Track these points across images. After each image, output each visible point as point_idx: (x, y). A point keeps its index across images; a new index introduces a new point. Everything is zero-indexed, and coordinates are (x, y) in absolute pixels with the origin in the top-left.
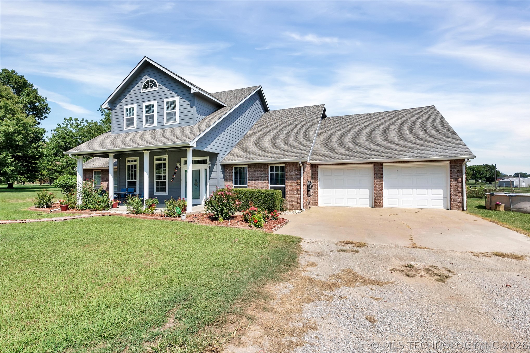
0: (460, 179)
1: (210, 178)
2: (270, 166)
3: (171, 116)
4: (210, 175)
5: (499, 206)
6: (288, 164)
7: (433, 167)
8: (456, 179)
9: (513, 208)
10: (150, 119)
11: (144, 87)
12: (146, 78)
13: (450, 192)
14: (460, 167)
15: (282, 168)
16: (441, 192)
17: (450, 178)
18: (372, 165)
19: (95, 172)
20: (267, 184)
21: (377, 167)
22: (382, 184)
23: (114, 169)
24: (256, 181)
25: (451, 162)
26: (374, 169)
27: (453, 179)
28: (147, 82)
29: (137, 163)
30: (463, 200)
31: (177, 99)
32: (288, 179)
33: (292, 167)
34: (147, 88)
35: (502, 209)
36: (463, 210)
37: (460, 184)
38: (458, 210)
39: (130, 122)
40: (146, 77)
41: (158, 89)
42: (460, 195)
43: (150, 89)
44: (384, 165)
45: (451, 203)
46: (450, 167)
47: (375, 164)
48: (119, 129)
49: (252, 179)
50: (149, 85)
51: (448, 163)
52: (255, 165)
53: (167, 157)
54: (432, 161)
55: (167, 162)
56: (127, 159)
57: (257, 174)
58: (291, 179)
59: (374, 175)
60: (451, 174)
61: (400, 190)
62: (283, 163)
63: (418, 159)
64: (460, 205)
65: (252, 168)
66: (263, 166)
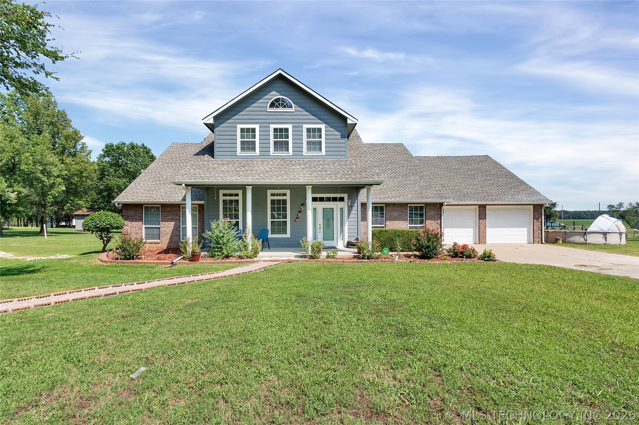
0: (540, 219)
1: (348, 218)
2: (409, 205)
3: (315, 145)
4: (349, 214)
5: (559, 239)
6: (427, 204)
7: (520, 209)
8: (538, 220)
9: (567, 241)
10: (281, 145)
11: (272, 105)
12: (274, 95)
13: (534, 229)
14: (540, 210)
15: (421, 208)
16: (525, 229)
17: (534, 219)
18: (477, 207)
19: (146, 208)
20: (407, 223)
21: (481, 209)
22: (486, 223)
23: (192, 204)
24: (395, 221)
25: (535, 206)
26: (479, 210)
27: (536, 219)
28: (277, 100)
29: (240, 198)
30: (542, 235)
31: (323, 126)
32: (428, 219)
33: (432, 207)
34: (277, 107)
35: (561, 242)
36: (542, 243)
37: (540, 223)
38: (539, 243)
39: (248, 146)
40: (274, 93)
41: (293, 111)
42: (540, 232)
43: (281, 109)
44: (487, 206)
45: (533, 238)
46: (534, 210)
47: (480, 206)
48: (229, 153)
49: (391, 219)
50: (279, 104)
51: (532, 206)
52: (394, 205)
53: (288, 192)
54: (522, 205)
55: (288, 198)
56: (221, 192)
57: (395, 214)
58: (431, 219)
59: (479, 215)
60: (534, 215)
61: (497, 229)
62: (423, 203)
63: (507, 203)
64: (540, 239)
65: (391, 207)
66: (403, 205)
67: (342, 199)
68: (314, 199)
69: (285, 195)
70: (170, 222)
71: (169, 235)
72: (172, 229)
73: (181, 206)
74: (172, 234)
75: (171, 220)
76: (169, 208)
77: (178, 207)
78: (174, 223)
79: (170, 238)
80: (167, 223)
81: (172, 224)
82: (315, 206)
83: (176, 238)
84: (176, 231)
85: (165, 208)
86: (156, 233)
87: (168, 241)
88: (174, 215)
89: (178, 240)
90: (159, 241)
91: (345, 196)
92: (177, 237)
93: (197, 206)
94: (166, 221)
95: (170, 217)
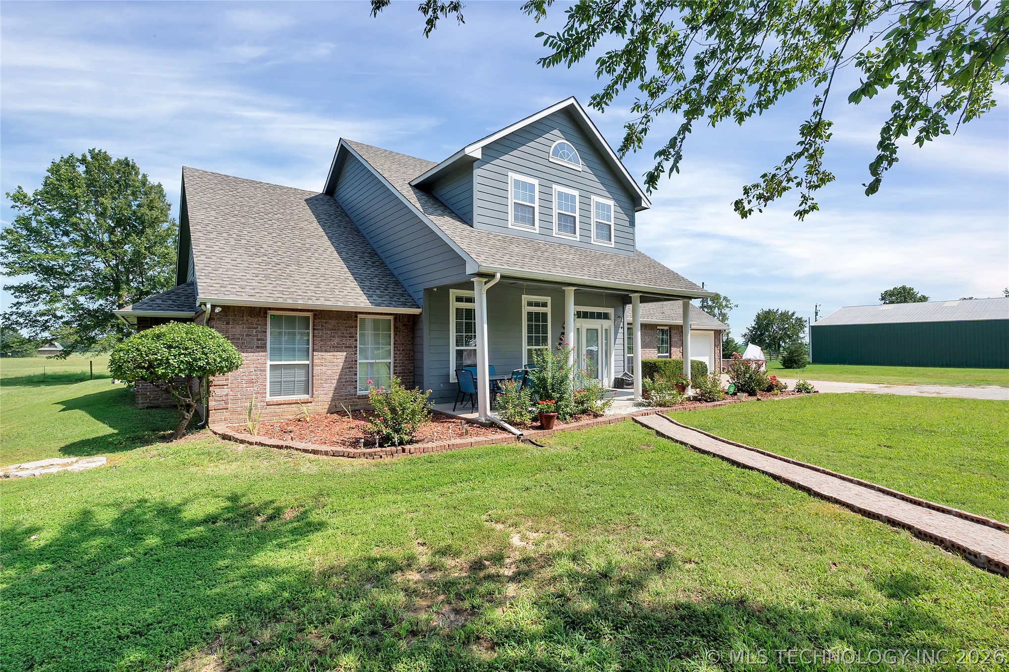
67: (606, 316)
68: (579, 315)
69: (544, 305)
70: (336, 353)
71: (333, 381)
72: (340, 368)
73: (360, 316)
74: (340, 379)
75: (337, 347)
76: (333, 322)
77: (354, 318)
78: (345, 353)
79: (336, 389)
80: (328, 356)
81: (339, 358)
82: (578, 325)
83: (349, 388)
84: (350, 371)
85: (324, 321)
86: (296, 379)
87: (331, 395)
88: (345, 337)
89: (352, 391)
90: (306, 397)
91: (611, 311)
92: (351, 385)
93: (391, 318)
94: (326, 351)
95: (336, 341)
